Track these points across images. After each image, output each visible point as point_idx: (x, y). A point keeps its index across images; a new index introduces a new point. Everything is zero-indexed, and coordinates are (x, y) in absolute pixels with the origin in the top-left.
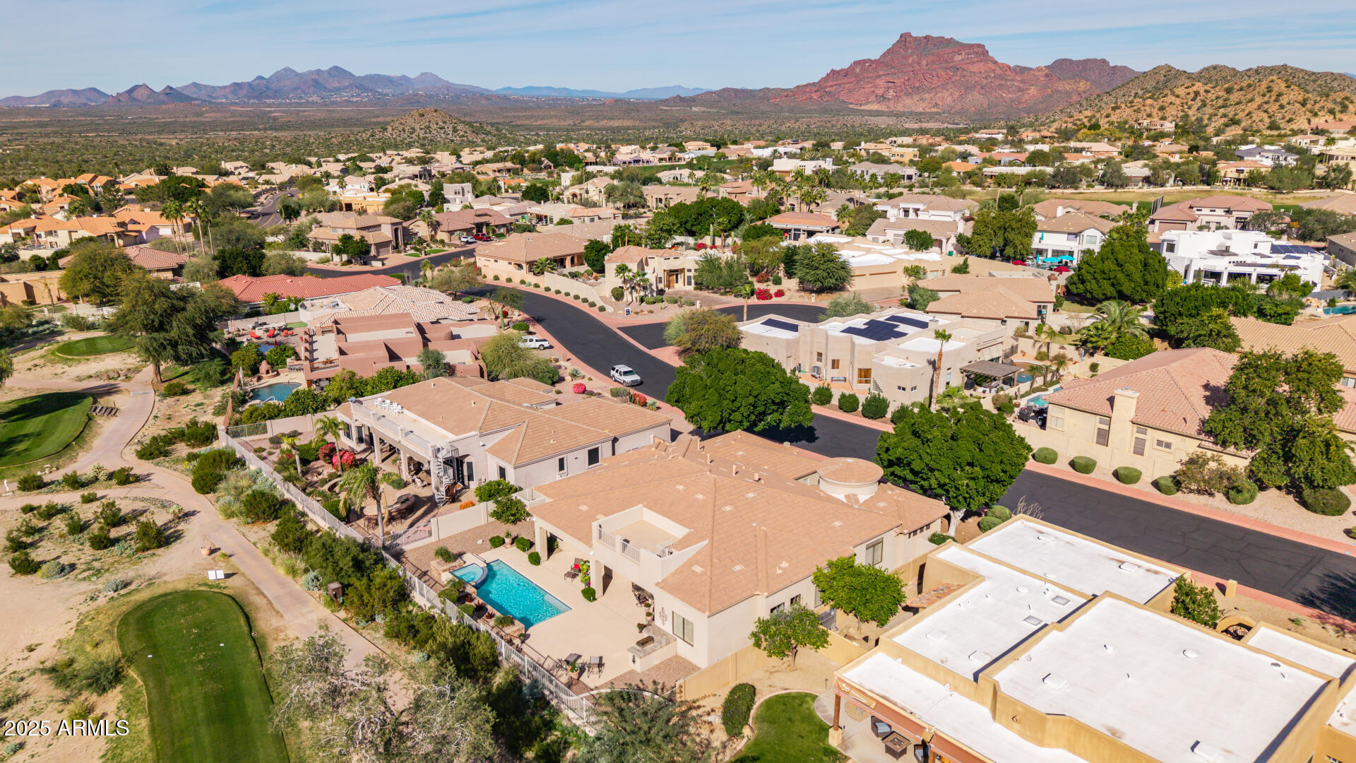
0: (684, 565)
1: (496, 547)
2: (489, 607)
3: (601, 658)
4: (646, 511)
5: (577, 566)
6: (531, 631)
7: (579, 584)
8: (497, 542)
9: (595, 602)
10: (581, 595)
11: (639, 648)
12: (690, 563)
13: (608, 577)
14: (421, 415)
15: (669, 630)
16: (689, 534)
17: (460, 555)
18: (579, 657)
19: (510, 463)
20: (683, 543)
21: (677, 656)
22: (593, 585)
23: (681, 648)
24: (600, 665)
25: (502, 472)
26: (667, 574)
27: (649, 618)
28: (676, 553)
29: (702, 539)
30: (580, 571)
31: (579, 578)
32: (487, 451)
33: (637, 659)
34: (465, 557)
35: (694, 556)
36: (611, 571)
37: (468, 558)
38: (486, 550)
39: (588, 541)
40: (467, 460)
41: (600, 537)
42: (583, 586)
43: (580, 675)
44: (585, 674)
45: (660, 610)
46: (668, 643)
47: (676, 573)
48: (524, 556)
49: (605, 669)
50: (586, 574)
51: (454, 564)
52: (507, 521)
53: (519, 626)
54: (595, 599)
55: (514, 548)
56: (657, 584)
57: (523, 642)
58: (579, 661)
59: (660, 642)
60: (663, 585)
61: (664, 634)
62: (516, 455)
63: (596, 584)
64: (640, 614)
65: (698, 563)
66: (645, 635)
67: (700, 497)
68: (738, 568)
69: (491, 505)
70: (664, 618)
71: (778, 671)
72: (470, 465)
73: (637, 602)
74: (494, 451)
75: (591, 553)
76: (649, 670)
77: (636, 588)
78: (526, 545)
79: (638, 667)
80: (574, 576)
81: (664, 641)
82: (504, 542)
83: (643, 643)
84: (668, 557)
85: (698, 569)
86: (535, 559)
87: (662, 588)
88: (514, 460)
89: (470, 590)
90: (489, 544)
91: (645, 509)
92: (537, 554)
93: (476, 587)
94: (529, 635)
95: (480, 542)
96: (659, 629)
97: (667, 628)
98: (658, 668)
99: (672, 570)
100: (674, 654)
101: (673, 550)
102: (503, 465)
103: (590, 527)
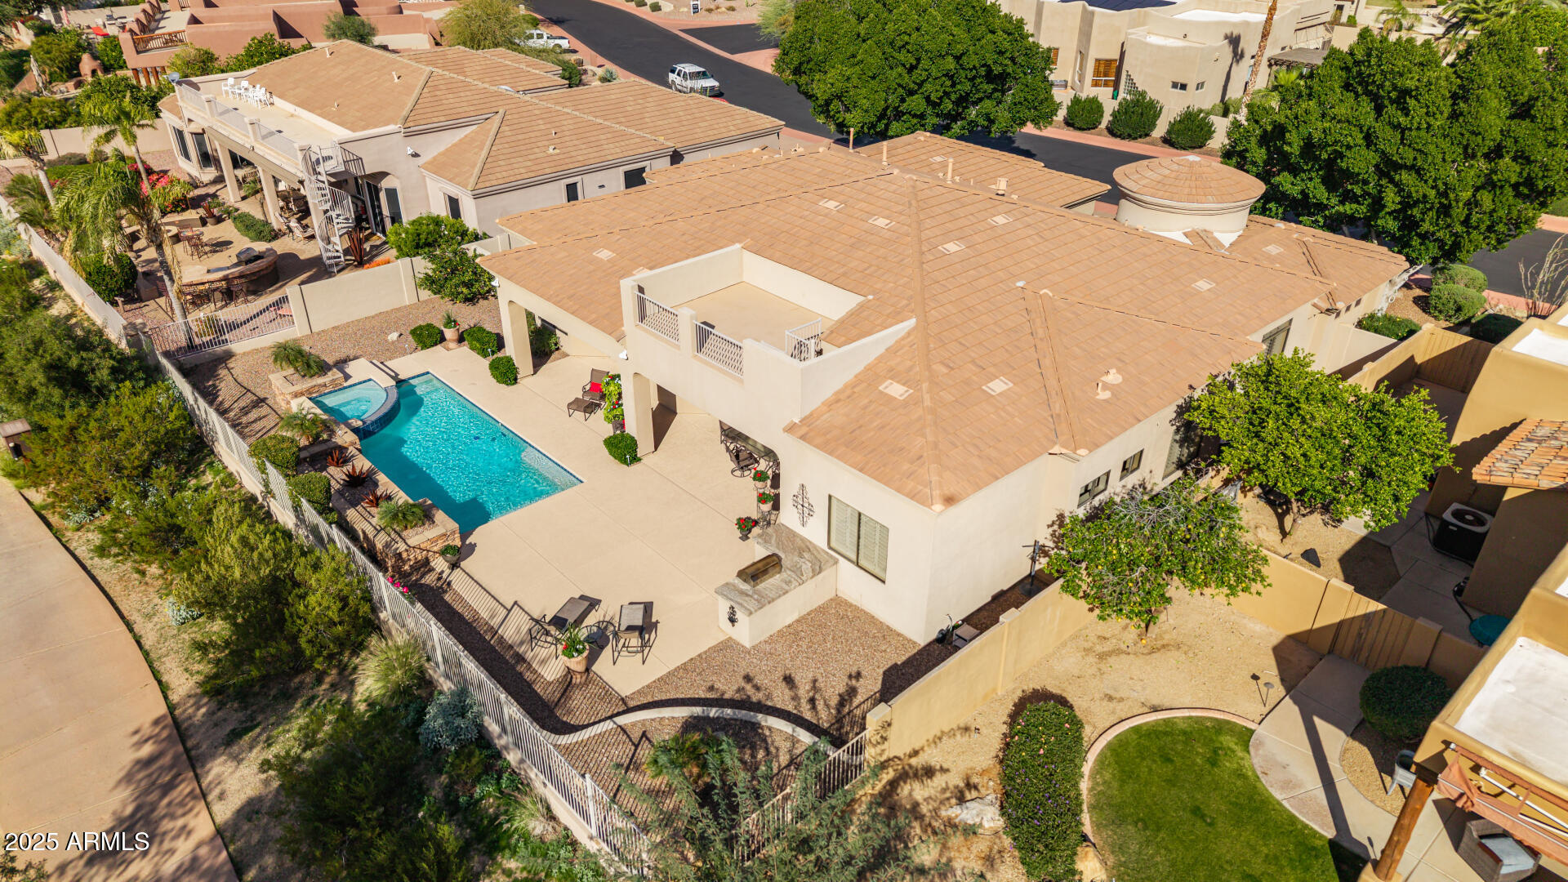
0: (858, 380)
1: (425, 346)
2: (382, 478)
3: (648, 608)
4: (750, 258)
5: (595, 387)
6: (478, 536)
7: (600, 425)
8: (428, 337)
9: (636, 467)
10: (605, 451)
11: (745, 587)
12: (870, 377)
13: (665, 412)
14: (303, 104)
15: (820, 541)
16: (861, 307)
17: (341, 364)
18: (593, 603)
19: (465, 186)
20: (848, 330)
21: (838, 602)
22: (631, 428)
23: (850, 583)
24: (646, 628)
25: (454, 204)
26: (815, 402)
27: (766, 507)
28: (831, 352)
29: (897, 317)
30: (603, 397)
31: (600, 414)
32: (426, 166)
33: (739, 615)
34: (351, 368)
35: (880, 359)
36: (673, 397)
37: (359, 369)
38: (404, 353)
39: (611, 326)
40: (385, 184)
41: (642, 317)
42: (608, 430)
43: (592, 659)
44: (607, 653)
45: (796, 490)
46: (817, 570)
47: (836, 400)
48: (481, 365)
49: (661, 640)
50: (618, 404)
51: (320, 380)
52: (454, 297)
53: (444, 523)
54: (635, 459)
55: (465, 349)
56: (791, 429)
57: (454, 566)
58: (592, 619)
59: (798, 571)
60: (806, 430)
61: (804, 547)
62: (477, 171)
63: (638, 425)
64: (744, 495)
65: (894, 375)
66: (756, 550)
67: (882, 222)
68: (998, 386)
69: (423, 265)
70: (805, 509)
71: (1117, 652)
72: (392, 194)
73: (733, 465)
74: (438, 167)
75: (623, 356)
76: (771, 640)
77: (730, 434)
78: (488, 342)
79: (746, 633)
80: (590, 408)
81: (806, 567)
82: (443, 339)
83: (755, 573)
84: (814, 360)
85: (896, 390)
86: (506, 373)
87: (803, 438)
88: (472, 181)
89: (344, 437)
90: (411, 341)
91: (747, 255)
92: (509, 360)
93: (363, 433)
94: (472, 547)
95: (394, 336)
96: (793, 535)
97: (814, 532)
98: (791, 633)
99: (828, 393)
100: (833, 595)
101: (824, 345)
102: (454, 191)
103: (618, 295)
